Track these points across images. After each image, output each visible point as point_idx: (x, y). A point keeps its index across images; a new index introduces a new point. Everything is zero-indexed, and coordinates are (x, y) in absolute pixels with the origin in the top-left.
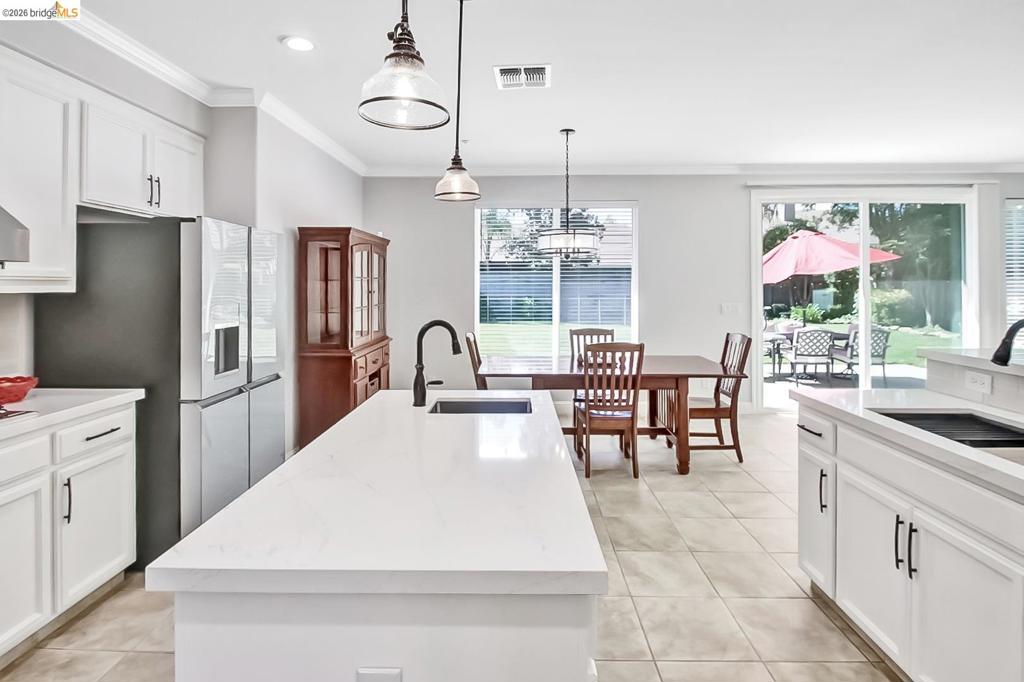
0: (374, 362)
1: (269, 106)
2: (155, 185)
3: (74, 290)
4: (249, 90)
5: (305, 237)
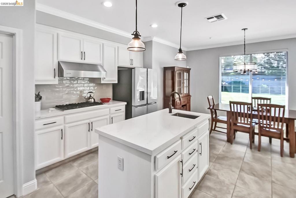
0: (184, 102)
1: (155, 39)
2: (132, 60)
3: (117, 83)
4: (150, 37)
5: (165, 69)
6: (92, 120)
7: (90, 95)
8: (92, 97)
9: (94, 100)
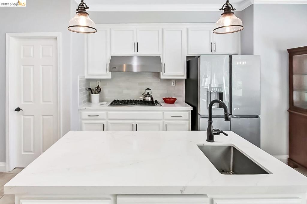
2: (213, 45)
3: (186, 78)
5: (291, 54)
6: (137, 122)
7: (148, 92)
8: (149, 95)
9: (152, 98)
